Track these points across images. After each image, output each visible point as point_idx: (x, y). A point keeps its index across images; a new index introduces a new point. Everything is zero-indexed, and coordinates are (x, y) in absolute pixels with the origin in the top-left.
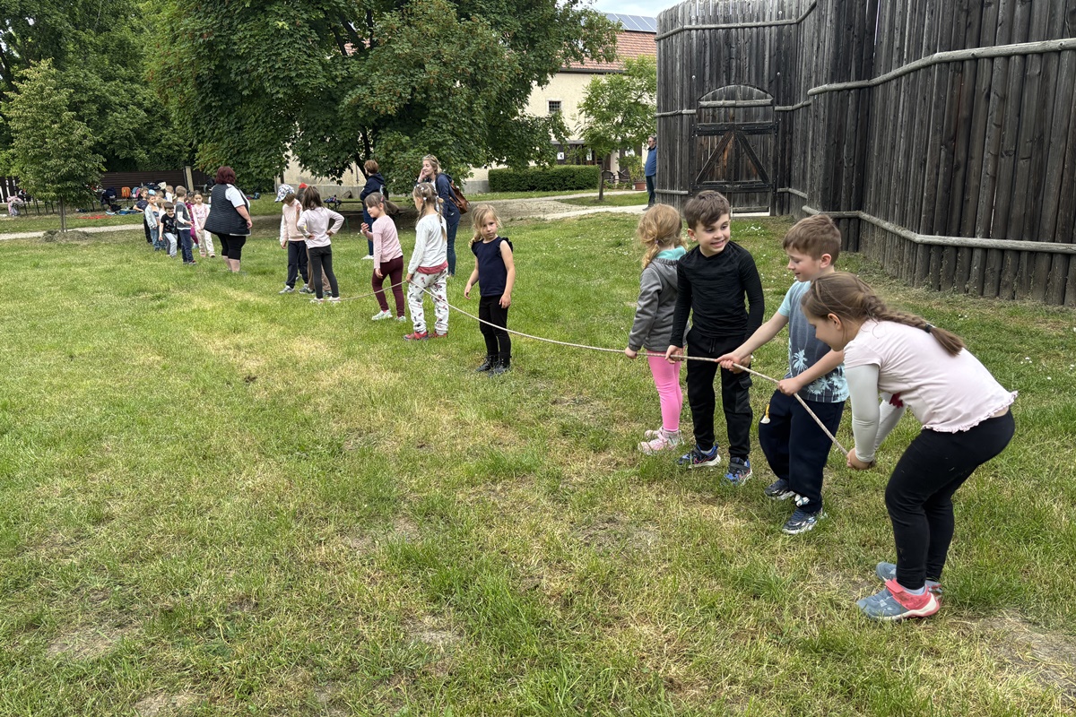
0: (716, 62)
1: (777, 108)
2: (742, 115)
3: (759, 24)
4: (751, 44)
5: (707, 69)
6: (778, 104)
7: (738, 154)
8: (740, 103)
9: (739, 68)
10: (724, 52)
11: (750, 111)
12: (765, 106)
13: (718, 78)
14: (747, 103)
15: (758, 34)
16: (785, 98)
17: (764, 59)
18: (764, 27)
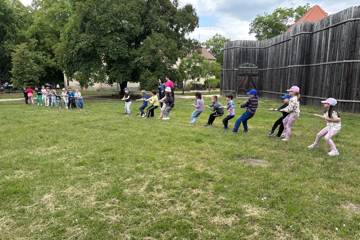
0: (244, 56)
1: (259, 70)
2: (250, 71)
3: (255, 47)
4: (253, 53)
5: (241, 58)
6: (259, 68)
7: (249, 81)
8: (250, 68)
9: (249, 59)
10: (246, 54)
11: (252, 70)
12: (256, 69)
13: (244, 61)
14: (251, 68)
15: (254, 50)
16: (261, 67)
17: (256, 57)
18: (256, 48)
